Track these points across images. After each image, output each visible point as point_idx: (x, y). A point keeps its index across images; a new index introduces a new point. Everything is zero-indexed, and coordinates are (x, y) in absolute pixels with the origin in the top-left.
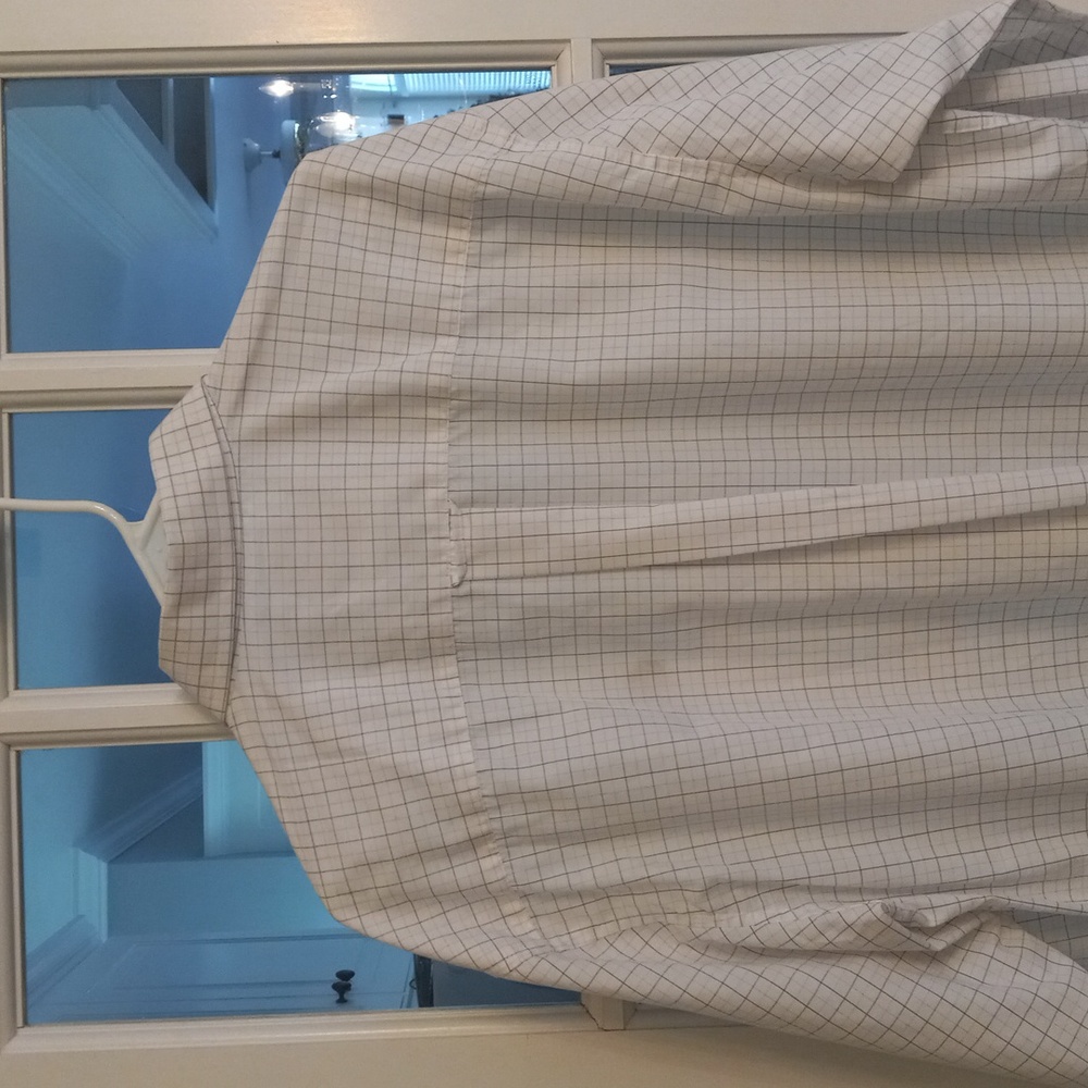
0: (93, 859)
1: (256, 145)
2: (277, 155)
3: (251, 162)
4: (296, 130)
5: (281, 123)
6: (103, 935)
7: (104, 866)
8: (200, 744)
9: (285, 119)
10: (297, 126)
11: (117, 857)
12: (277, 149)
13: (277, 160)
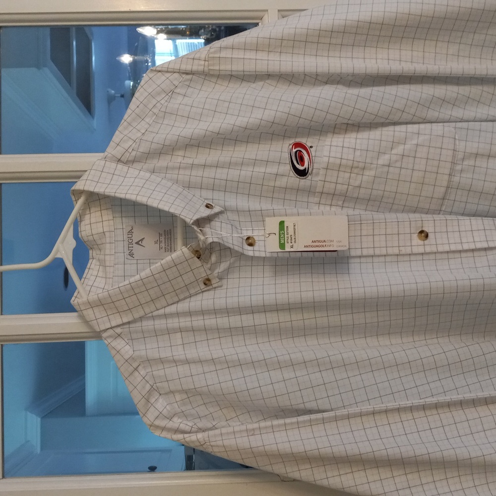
0: (34, 416)
1: (113, 92)
2: (122, 96)
3: (110, 99)
4: (131, 85)
5: (124, 82)
6: (38, 450)
7: (39, 419)
8: (84, 342)
9: (126, 80)
10: (132, 83)
11: (45, 416)
12: (123, 94)
13: (123, 99)
